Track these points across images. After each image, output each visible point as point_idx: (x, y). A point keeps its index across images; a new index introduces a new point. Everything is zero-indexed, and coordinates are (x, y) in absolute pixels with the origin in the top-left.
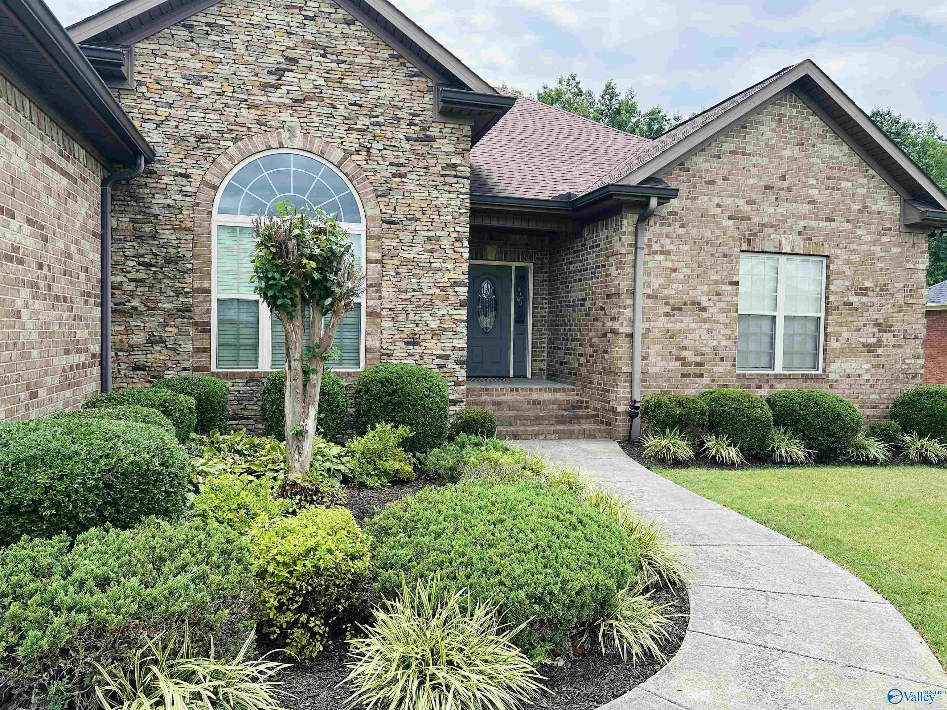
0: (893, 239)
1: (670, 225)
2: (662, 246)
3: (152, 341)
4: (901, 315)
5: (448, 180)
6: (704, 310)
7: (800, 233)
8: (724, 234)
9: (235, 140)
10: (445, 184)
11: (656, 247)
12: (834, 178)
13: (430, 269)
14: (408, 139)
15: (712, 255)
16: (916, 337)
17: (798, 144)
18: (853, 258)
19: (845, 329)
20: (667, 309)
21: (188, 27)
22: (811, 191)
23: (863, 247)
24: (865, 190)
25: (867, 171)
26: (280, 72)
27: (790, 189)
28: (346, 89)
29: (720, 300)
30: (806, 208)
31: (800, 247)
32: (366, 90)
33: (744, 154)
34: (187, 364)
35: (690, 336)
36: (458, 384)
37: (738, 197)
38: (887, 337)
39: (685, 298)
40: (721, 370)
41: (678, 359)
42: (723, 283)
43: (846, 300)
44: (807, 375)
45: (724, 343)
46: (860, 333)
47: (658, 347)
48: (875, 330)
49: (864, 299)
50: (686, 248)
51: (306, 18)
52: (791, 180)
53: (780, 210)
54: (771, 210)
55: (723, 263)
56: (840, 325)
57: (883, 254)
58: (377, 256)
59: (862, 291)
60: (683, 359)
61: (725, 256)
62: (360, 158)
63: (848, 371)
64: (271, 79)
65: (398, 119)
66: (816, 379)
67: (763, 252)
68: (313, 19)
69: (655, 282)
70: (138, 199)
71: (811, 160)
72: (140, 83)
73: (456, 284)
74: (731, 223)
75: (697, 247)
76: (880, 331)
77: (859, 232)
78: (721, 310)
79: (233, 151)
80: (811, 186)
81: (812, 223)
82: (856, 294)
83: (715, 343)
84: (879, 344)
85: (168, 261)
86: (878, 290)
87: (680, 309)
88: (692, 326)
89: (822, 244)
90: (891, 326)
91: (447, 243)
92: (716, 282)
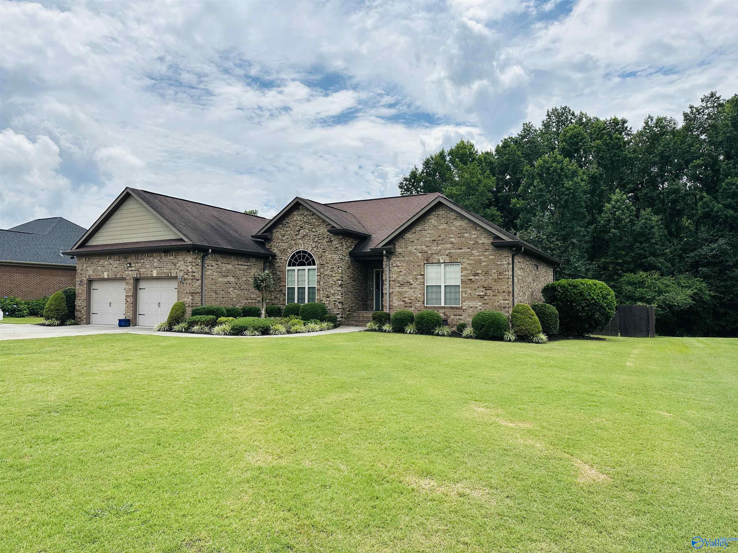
0: (490, 253)
1: (399, 257)
2: (396, 264)
3: (276, 298)
4: (496, 283)
5: (336, 251)
6: (412, 284)
7: (447, 255)
8: (418, 258)
9: (290, 249)
10: (335, 252)
11: (394, 265)
12: (461, 233)
13: (332, 276)
14: (326, 242)
15: (414, 266)
16: (504, 292)
17: (446, 223)
18: (471, 262)
19: (469, 289)
20: (399, 285)
21: (282, 224)
22: (451, 240)
23: (475, 258)
24: (476, 236)
25: (476, 228)
26: (299, 231)
27: (442, 240)
28: (313, 232)
29: (417, 281)
30: (449, 246)
31: (448, 260)
32: (317, 232)
33: (424, 230)
34: (281, 303)
35: (407, 294)
36: (339, 309)
37: (422, 245)
38: (488, 292)
39: (405, 281)
40: (418, 305)
41: (403, 301)
42: (418, 275)
43: (469, 278)
44: (452, 307)
45: (419, 296)
46: (476, 291)
47: (396, 297)
48: (483, 289)
49: (477, 277)
50: (405, 264)
51: (305, 216)
52: (443, 236)
53: (439, 248)
54: (435, 248)
55: (418, 268)
56: (467, 288)
57: (486, 259)
58: (319, 274)
59: (476, 274)
60: (405, 301)
61: (418, 266)
62: (315, 249)
63: (471, 305)
64: (297, 233)
65: (324, 237)
66: (457, 308)
67: (433, 263)
68: (306, 216)
69: (394, 276)
70: (273, 265)
71: (451, 228)
72: (274, 239)
73: (338, 280)
74: (420, 254)
75: (408, 264)
76: (485, 290)
77: (473, 252)
78: (418, 284)
79: (290, 252)
80: (452, 238)
81: (452, 251)
82: (474, 276)
83: (416, 296)
84: (486, 295)
85: (279, 279)
86: (484, 273)
87: (403, 284)
88: (407, 290)
89: (457, 258)
90: (491, 287)
91: (335, 269)
92: (416, 275)
